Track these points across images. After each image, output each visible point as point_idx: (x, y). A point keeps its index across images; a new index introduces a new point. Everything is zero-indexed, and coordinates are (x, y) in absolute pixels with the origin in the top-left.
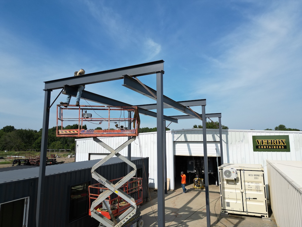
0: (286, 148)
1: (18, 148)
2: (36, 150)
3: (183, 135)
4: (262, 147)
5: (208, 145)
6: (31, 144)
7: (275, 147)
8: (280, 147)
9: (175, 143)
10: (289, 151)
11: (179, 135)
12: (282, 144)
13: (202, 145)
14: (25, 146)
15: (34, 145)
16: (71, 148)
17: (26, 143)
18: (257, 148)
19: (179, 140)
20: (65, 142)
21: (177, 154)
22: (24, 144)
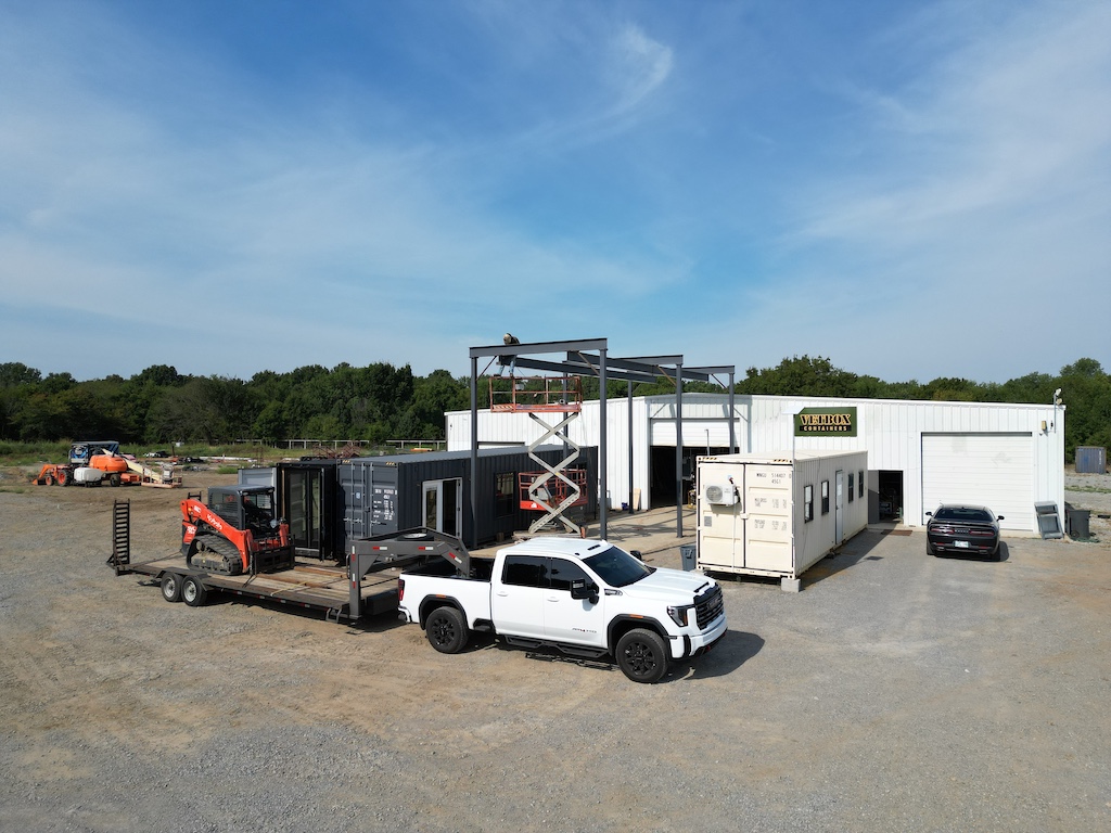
0: (850, 430)
1: (209, 434)
2: (264, 442)
3: (668, 405)
4: (810, 428)
5: (683, 424)
6: (248, 424)
7: (831, 428)
8: (840, 428)
9: (651, 421)
10: (855, 435)
11: (661, 405)
12: (843, 422)
13: (673, 425)
14: (228, 429)
15: (256, 426)
16: (369, 436)
17: (230, 419)
18: (801, 429)
19: (660, 416)
20: (344, 418)
21: (656, 443)
22: (225, 424)
